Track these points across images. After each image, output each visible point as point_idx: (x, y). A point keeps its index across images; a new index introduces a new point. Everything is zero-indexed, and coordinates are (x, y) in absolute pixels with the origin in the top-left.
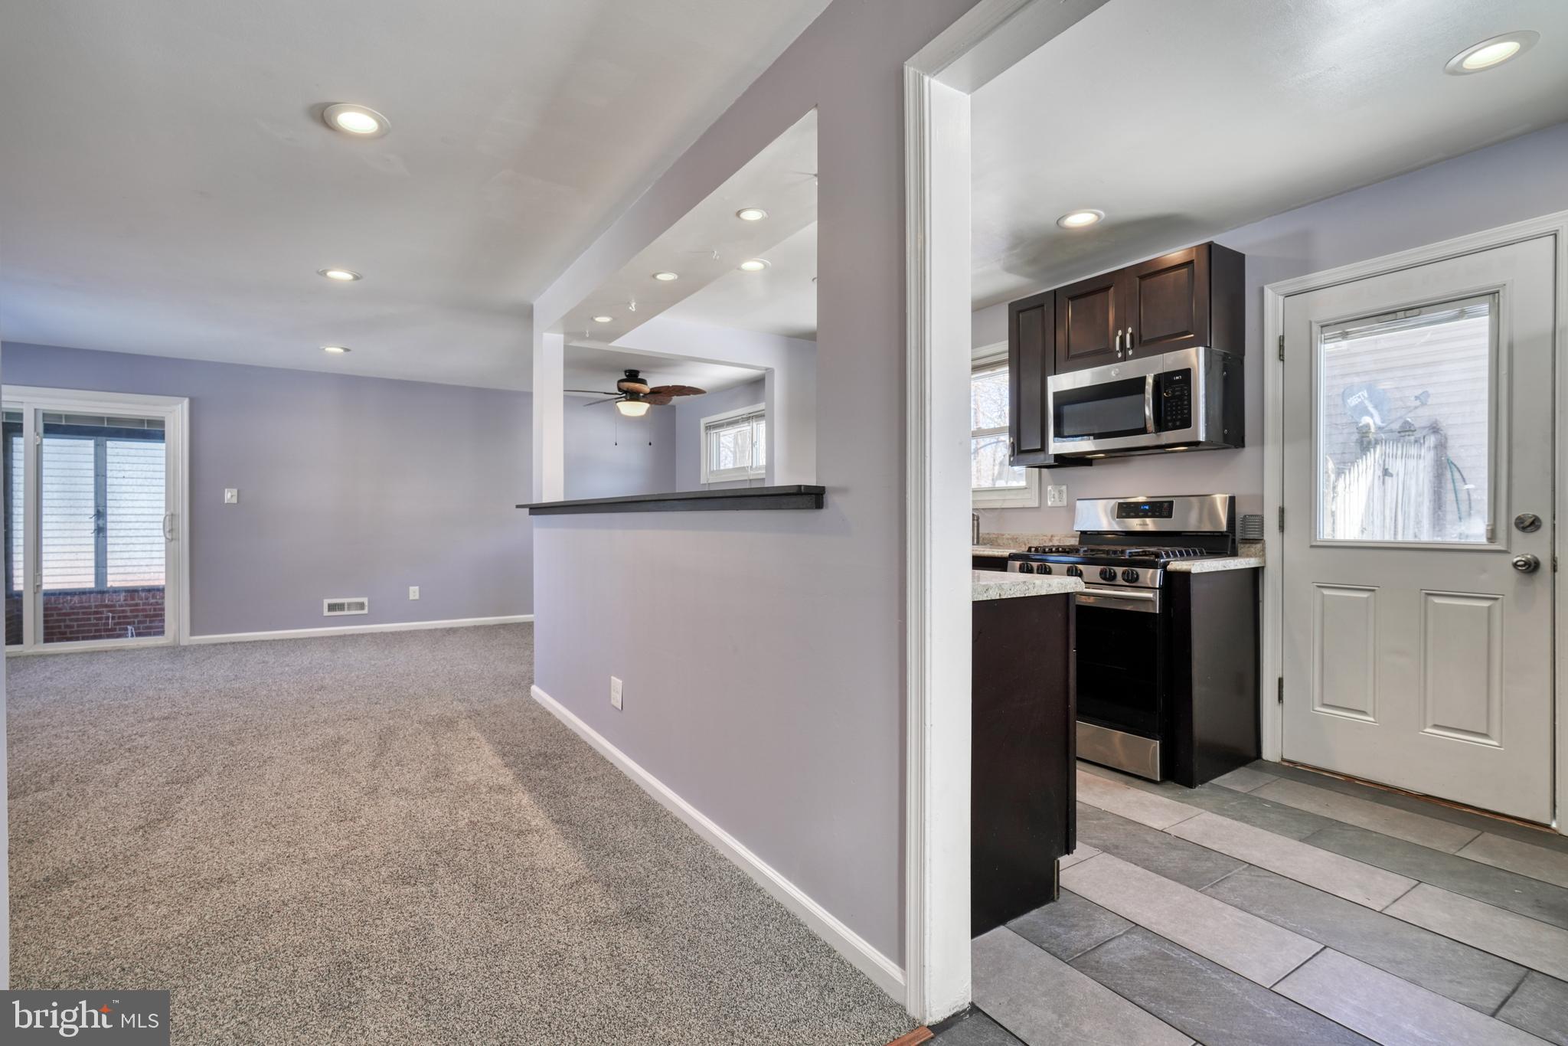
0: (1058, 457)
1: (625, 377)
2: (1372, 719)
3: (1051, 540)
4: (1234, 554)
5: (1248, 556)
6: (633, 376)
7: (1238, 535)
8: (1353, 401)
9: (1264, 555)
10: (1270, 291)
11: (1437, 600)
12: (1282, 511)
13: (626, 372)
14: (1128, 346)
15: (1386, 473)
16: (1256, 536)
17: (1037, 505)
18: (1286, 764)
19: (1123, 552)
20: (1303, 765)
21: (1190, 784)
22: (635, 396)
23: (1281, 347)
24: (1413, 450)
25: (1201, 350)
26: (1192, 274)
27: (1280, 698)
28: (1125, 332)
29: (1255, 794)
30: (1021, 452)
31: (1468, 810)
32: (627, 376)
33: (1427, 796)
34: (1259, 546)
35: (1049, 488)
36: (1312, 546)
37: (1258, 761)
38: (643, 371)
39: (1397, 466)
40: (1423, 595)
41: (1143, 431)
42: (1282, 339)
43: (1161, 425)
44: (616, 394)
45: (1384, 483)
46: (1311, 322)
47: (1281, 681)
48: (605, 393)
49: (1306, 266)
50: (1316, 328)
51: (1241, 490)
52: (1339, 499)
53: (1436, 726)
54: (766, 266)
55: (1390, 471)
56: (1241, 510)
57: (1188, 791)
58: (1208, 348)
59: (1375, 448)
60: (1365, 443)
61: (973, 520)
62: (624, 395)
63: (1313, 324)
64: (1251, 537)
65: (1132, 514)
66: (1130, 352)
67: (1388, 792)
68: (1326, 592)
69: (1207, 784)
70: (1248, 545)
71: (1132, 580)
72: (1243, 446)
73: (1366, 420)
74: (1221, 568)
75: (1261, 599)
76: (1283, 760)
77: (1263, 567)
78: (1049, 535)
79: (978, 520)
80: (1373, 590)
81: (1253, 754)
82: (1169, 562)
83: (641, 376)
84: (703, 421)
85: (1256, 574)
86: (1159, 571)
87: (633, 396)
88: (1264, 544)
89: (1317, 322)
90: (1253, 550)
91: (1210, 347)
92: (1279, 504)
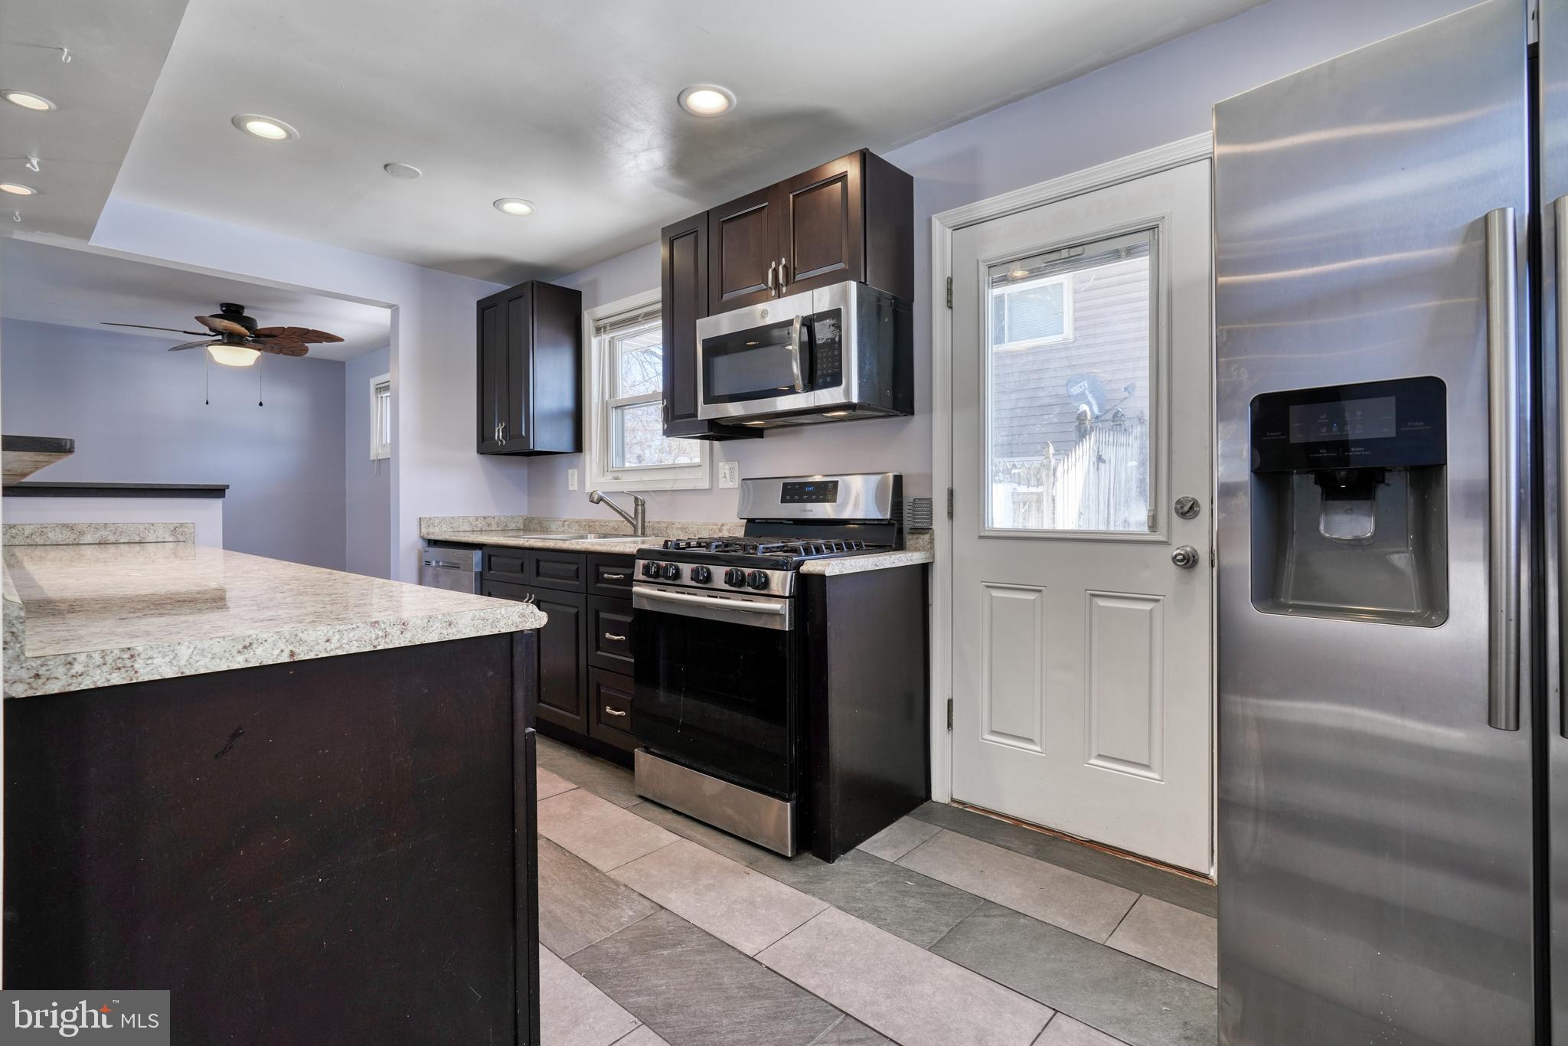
0: (713, 423)
1: (222, 313)
2: (1038, 748)
3: (720, 530)
4: (900, 547)
5: (916, 550)
6: (232, 311)
7: (907, 524)
8: (1075, 390)
9: (932, 548)
10: (937, 222)
11: (1102, 603)
12: (951, 493)
13: (222, 305)
14: (781, 281)
15: (1100, 459)
16: (924, 525)
17: (707, 486)
18: (955, 805)
19: (755, 548)
20: (972, 807)
21: (829, 858)
22: (236, 340)
23: (950, 291)
24: (1123, 439)
25: (853, 285)
26: (845, 188)
27: (950, 725)
28: (778, 263)
29: (903, 864)
30: (674, 417)
31: (1131, 859)
32: (223, 311)
33: (1091, 841)
34: (927, 537)
35: (721, 464)
36: (981, 537)
37: (925, 804)
38: (249, 307)
39: (1109, 453)
40: (1088, 596)
41: (792, 390)
42: (950, 281)
43: (812, 383)
44: (205, 334)
45: (1098, 469)
46: (978, 261)
47: (950, 702)
48: (185, 332)
49: (973, 193)
50: (983, 268)
51: (909, 468)
52: (1059, 484)
53: (1100, 756)
54: (289, 134)
55: (1103, 457)
56: (910, 492)
57: (824, 868)
58: (862, 284)
59: (1090, 434)
60: (1082, 429)
61: (637, 505)
62: (220, 337)
63: (980, 262)
64: (918, 525)
65: (796, 497)
66: (784, 290)
67: (1054, 838)
68: (995, 593)
69: (852, 852)
70: (916, 536)
71: (762, 586)
72: (912, 413)
73: (1084, 407)
74: (870, 568)
75: (930, 603)
76: (953, 800)
77: (932, 563)
78: (720, 522)
79: (643, 505)
80: (1040, 591)
81: (922, 793)
82: (804, 561)
83: (246, 313)
84: (374, 382)
85: (925, 569)
86: (790, 573)
87: (233, 339)
88: (932, 535)
89: (984, 261)
90: (920, 541)
91: (865, 283)
92: (947, 485)
